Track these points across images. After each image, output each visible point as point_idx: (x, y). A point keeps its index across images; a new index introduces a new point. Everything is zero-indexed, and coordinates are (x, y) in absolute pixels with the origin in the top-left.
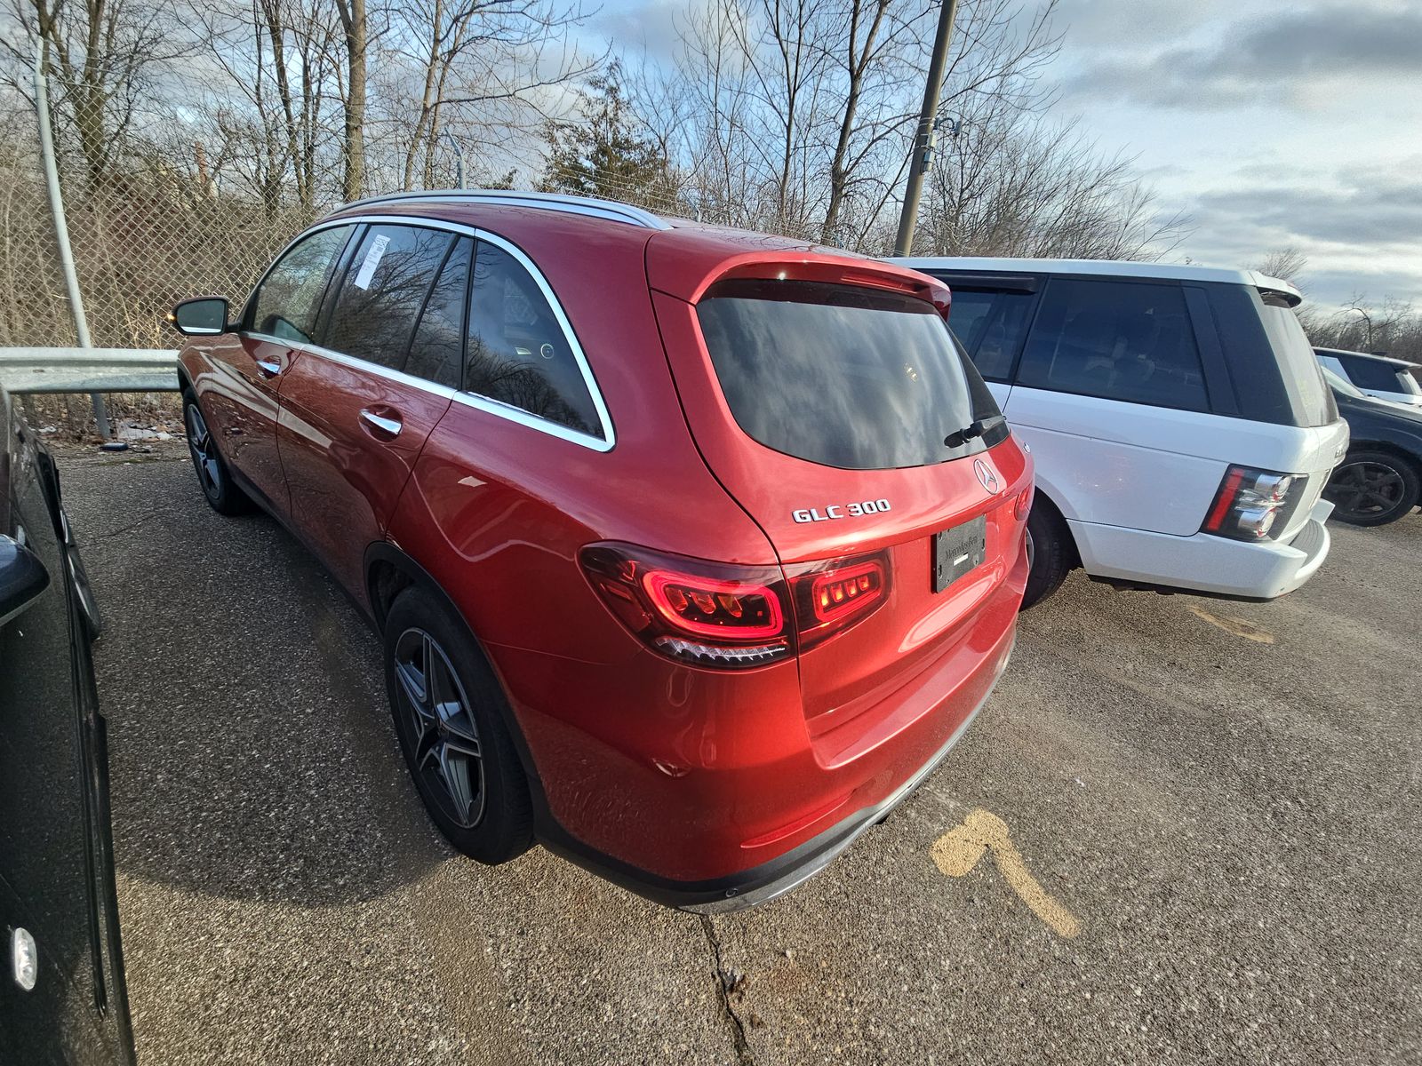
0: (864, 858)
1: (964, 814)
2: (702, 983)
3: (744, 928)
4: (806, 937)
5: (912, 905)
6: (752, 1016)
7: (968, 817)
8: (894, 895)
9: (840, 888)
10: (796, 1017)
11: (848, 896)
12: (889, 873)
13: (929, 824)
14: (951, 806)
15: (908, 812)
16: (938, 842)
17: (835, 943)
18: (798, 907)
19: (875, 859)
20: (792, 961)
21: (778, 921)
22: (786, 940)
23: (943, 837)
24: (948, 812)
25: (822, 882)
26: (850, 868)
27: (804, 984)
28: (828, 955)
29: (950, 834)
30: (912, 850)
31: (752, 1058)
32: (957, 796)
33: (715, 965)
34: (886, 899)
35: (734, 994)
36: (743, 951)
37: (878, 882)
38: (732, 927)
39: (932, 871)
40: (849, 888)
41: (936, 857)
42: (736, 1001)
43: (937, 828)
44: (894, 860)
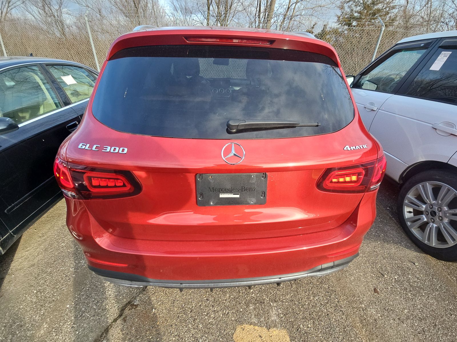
0: (213, 306)
1: (275, 326)
2: (129, 297)
3: (155, 293)
4: (164, 311)
5: (206, 336)
6: (126, 317)
7: (275, 329)
8: (205, 326)
9: (192, 307)
10: (133, 329)
11: (191, 312)
12: (214, 318)
13: (253, 316)
14: (273, 318)
15: (251, 305)
16: (247, 325)
17: (169, 321)
18: (174, 301)
19: (215, 309)
20: (153, 313)
21: (164, 299)
22: (159, 306)
23: (252, 326)
24: (268, 319)
25: (190, 300)
26: (204, 304)
27: (146, 323)
28: (162, 322)
29: (256, 327)
30: (233, 319)
31: (113, 326)
32: (282, 317)
33: (136, 295)
34: (201, 325)
35: (130, 307)
36: (146, 298)
37: (206, 317)
38: (152, 289)
39: (230, 333)
40: (195, 310)
41: (239, 329)
42: (128, 309)
43: (255, 320)
44: (222, 316)
